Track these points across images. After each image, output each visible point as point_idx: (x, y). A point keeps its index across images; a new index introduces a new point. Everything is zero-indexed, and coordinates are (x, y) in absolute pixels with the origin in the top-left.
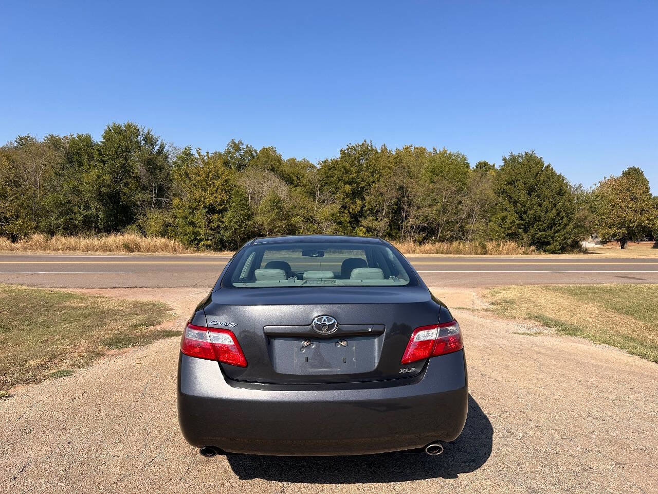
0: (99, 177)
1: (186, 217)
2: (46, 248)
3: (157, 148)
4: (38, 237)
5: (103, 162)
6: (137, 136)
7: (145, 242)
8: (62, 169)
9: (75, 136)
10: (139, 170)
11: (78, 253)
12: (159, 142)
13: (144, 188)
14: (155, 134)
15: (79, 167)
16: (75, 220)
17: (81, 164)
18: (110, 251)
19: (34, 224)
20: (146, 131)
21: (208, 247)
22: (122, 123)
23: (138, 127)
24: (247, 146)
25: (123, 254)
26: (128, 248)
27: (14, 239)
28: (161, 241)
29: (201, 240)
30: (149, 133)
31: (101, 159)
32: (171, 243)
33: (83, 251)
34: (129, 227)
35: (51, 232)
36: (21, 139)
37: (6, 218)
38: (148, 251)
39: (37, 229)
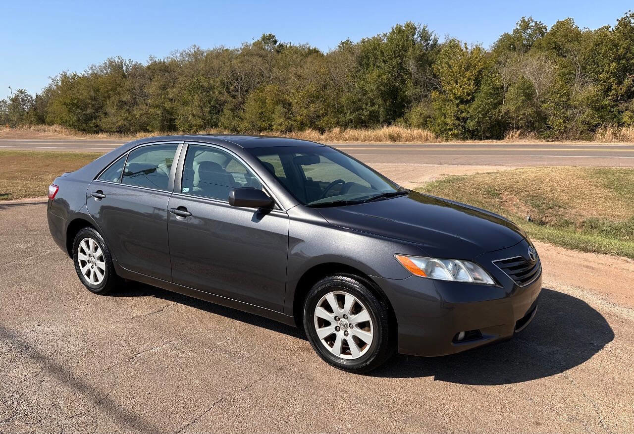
0: (379, 76)
1: (440, 109)
2: (339, 138)
3: (431, 42)
4: (336, 130)
5: (385, 62)
6: (414, 35)
7: (405, 132)
8: (357, 72)
9: (380, 36)
10: (412, 66)
11: (359, 142)
12: (432, 38)
13: (416, 83)
14: (429, 29)
15: (367, 69)
16: (362, 115)
17: (368, 65)
18: (380, 141)
19: (335, 120)
20: (422, 28)
21: (455, 136)
22: (403, 24)
23: (416, 25)
24: (536, 23)
25: (389, 143)
26: (392, 138)
27: (323, 132)
28: (417, 132)
29: (451, 130)
30: (424, 29)
31: (383, 60)
32: (425, 133)
33: (362, 141)
34: (398, 120)
35: (345, 126)
36: (343, 43)
37: (319, 116)
38: (407, 140)
39: (337, 123)
